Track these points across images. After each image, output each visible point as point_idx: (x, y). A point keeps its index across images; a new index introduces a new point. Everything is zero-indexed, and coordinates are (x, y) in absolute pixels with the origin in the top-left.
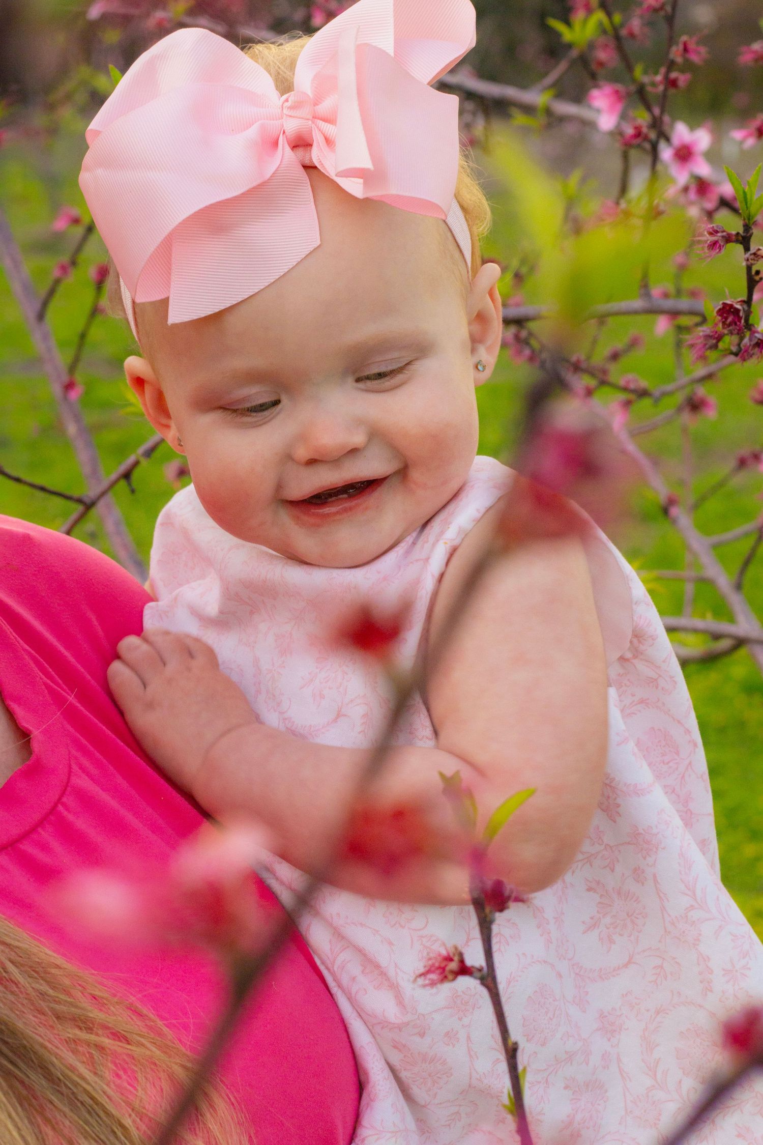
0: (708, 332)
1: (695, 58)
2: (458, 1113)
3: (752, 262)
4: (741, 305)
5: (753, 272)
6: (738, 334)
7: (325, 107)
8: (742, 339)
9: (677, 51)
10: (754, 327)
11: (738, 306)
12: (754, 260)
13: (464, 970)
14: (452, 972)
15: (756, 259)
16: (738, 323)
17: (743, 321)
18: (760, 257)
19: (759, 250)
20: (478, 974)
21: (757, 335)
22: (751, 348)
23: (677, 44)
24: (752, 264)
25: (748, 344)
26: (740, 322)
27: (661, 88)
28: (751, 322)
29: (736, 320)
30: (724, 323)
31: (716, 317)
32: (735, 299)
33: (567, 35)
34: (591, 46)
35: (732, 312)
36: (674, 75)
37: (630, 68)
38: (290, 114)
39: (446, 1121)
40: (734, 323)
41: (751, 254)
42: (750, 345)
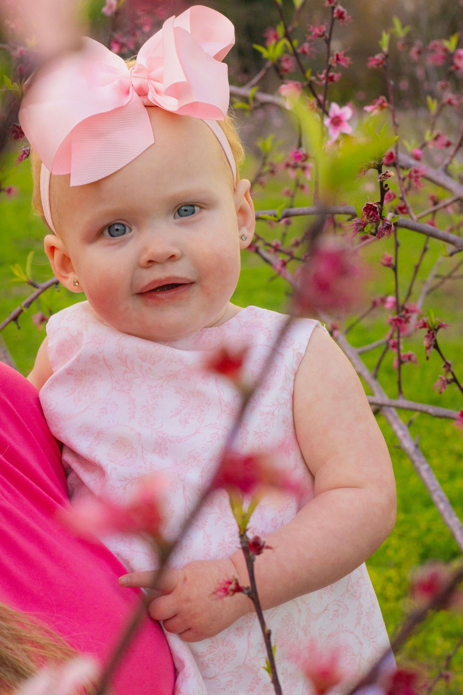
0: (358, 221)
1: (343, 64)
2: (231, 681)
3: (383, 179)
4: (377, 205)
5: (384, 186)
6: (375, 222)
7: (154, 74)
8: (378, 225)
9: (333, 60)
10: (385, 217)
11: (376, 206)
12: (384, 178)
13: (238, 589)
14: (232, 590)
15: (385, 177)
16: (376, 215)
17: (379, 214)
18: (387, 176)
19: (387, 172)
20: (246, 591)
21: (386, 222)
22: (383, 230)
23: (333, 56)
24: (383, 181)
25: (382, 228)
26: (377, 215)
27: (324, 81)
28: (383, 215)
29: (375, 214)
30: (368, 216)
31: (363, 212)
32: (373, 202)
33: (266, 54)
34: (279, 61)
35: (372, 209)
36: (331, 74)
37: (304, 72)
38: (135, 76)
39: (224, 686)
40: (373, 215)
41: (382, 175)
42: (383, 228)
